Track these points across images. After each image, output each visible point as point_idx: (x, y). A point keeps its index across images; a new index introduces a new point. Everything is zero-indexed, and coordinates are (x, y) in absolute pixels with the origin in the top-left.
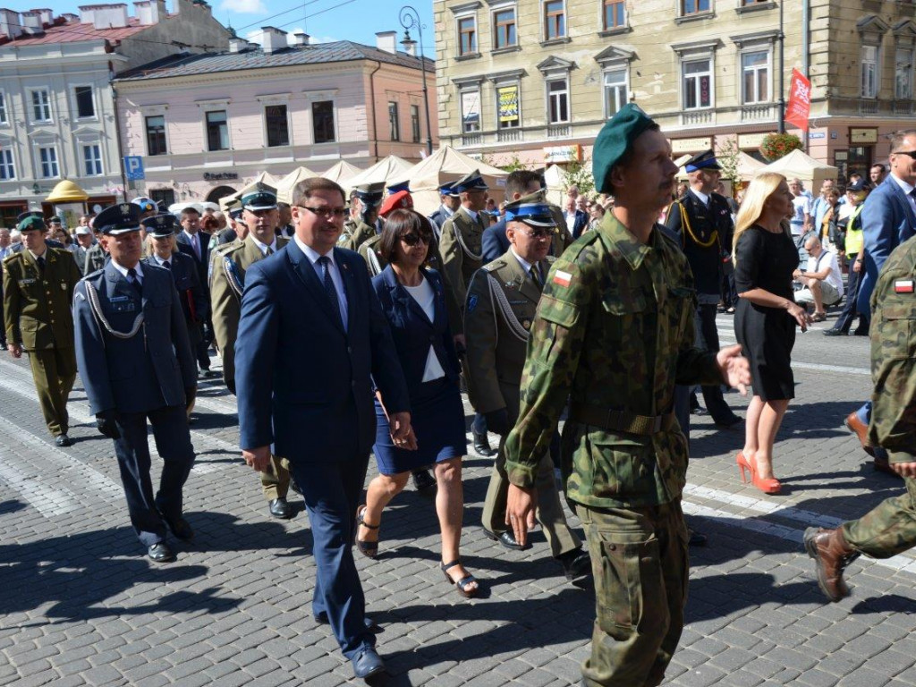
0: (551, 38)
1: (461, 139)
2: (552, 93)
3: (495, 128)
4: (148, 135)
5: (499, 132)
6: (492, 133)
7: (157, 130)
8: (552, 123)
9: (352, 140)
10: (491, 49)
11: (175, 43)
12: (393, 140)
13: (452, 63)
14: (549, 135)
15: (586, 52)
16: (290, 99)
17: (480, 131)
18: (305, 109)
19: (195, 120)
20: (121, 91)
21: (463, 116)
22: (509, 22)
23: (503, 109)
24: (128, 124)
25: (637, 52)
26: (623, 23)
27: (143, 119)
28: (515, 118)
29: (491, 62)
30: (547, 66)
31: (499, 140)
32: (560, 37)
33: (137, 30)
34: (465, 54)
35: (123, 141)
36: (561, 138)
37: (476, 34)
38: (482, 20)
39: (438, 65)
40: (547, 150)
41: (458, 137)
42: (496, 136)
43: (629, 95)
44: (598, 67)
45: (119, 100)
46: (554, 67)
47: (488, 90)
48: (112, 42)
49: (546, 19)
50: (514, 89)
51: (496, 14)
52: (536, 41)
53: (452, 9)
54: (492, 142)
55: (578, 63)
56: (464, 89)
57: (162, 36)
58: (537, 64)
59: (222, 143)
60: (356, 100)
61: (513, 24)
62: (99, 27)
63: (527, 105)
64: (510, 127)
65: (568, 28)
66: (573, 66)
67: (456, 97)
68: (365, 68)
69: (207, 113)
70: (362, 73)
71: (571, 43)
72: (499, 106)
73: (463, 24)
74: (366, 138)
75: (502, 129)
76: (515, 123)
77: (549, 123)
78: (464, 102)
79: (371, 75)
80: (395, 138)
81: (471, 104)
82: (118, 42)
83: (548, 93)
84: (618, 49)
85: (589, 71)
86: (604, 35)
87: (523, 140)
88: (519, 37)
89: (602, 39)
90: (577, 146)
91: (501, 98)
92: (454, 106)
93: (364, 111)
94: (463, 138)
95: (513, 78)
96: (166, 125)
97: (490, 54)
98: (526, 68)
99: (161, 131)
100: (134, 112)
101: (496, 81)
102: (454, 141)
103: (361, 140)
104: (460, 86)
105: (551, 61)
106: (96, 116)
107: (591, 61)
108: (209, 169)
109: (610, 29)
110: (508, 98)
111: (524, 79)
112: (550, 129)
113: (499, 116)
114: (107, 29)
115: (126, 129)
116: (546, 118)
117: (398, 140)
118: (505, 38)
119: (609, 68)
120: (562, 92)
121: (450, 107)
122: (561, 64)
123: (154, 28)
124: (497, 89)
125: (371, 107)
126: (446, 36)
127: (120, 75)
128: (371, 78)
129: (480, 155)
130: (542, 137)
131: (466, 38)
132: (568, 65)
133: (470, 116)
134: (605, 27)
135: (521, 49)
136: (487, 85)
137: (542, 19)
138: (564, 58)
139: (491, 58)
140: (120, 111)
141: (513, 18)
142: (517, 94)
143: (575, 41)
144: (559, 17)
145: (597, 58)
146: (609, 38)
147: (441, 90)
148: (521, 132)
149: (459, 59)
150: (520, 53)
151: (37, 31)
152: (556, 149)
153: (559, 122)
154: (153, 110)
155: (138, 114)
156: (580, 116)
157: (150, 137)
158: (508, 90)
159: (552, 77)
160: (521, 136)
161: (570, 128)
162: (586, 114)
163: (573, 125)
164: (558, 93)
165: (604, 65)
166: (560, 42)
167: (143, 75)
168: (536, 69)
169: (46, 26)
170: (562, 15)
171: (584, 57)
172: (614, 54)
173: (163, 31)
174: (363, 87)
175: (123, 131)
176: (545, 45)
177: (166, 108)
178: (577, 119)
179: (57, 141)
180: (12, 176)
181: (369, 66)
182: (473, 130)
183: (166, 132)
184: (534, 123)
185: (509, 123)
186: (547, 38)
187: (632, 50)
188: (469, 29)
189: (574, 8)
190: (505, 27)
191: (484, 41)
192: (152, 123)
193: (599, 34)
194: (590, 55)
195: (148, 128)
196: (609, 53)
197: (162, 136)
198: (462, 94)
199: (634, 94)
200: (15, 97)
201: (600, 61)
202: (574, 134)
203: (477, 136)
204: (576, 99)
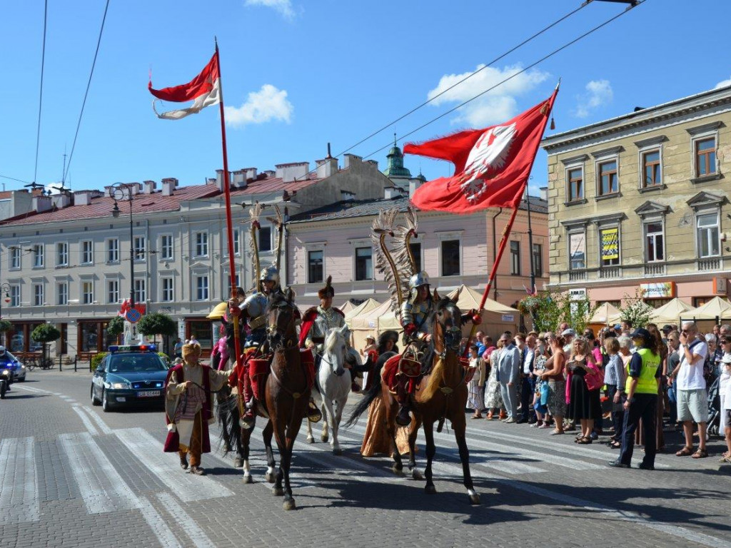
0: (648, 186)
1: (568, 275)
2: (649, 235)
3: (598, 266)
4: (309, 266)
5: (601, 269)
6: (595, 270)
7: (317, 262)
8: (649, 262)
9: (474, 274)
10: (595, 195)
11: (343, 192)
12: (514, 274)
13: (562, 207)
14: (646, 273)
15: (680, 197)
16: (423, 239)
17: (585, 268)
18: (436, 247)
19: (347, 255)
20: (292, 231)
21: (570, 254)
22: (612, 171)
23: (605, 248)
24: (295, 258)
25: (727, 196)
26: (715, 171)
27: (307, 254)
28: (616, 256)
29: (595, 207)
30: (644, 210)
31: (601, 277)
32: (656, 184)
33: (311, 182)
34: (573, 200)
35: (290, 271)
36: (657, 275)
37: (583, 182)
38: (588, 170)
39: (551, 209)
40: (644, 286)
41: (565, 273)
42: (599, 273)
43: (721, 236)
44: (691, 210)
45: (291, 238)
46: (651, 211)
47: (592, 232)
48: (290, 192)
49: (645, 168)
50: (615, 231)
51: (601, 165)
52: (635, 187)
53: (563, 161)
54: (595, 278)
55: (672, 207)
56: (572, 231)
57: (332, 186)
58: (635, 208)
59: (367, 274)
60: (479, 240)
61: (616, 174)
62: (286, 180)
63: (626, 245)
64: (611, 265)
65: (663, 176)
66: (668, 210)
67: (565, 238)
68: (489, 212)
69: (357, 249)
70: (485, 216)
71: (666, 190)
72: (601, 245)
73: (573, 174)
74: (486, 273)
75: (604, 266)
76: (616, 261)
77: (646, 262)
78: (572, 242)
79: (494, 219)
80: (516, 272)
81: (578, 243)
82: (294, 192)
83: (645, 234)
84: (709, 194)
85: (682, 215)
86: (696, 182)
87: (622, 277)
88: (620, 185)
89: (695, 186)
90: (670, 283)
91: (604, 239)
92: (563, 245)
93: (486, 249)
94: (570, 274)
95: (614, 221)
96: (324, 258)
97: (594, 200)
98: (626, 211)
99: (319, 264)
100: (300, 248)
101: (599, 224)
102: (562, 277)
103: (481, 274)
104: (568, 228)
105: (648, 206)
106: (272, 251)
107: (684, 206)
108: (355, 295)
109: (702, 176)
110: (610, 239)
111: (624, 222)
112: (647, 267)
113: (601, 255)
114: (290, 183)
115: (294, 261)
116: (643, 257)
117: (519, 274)
118: (608, 186)
119: (701, 212)
120: (658, 234)
121: (560, 246)
122: (657, 208)
123: (326, 181)
124: (600, 231)
125: (492, 245)
126: (558, 185)
127: (292, 218)
128: (494, 221)
129: (584, 290)
130: (641, 275)
131: (575, 186)
132: (663, 209)
133: (577, 254)
134: (698, 174)
135: (621, 196)
136: (591, 227)
137: (640, 168)
138: (660, 203)
139: (595, 203)
140: (290, 246)
141: (615, 168)
142: (618, 236)
143: (671, 188)
144: (656, 166)
145: (689, 203)
146: (701, 184)
147: (552, 231)
148: (620, 270)
149: (568, 205)
150: (621, 199)
151: (242, 186)
152: (652, 286)
153: (656, 260)
154: (315, 246)
155: (304, 249)
156: (674, 255)
157: (311, 268)
158: (610, 232)
159: (649, 219)
160: (620, 274)
161: (665, 266)
162: (679, 253)
163: (668, 264)
164: (654, 235)
165: (696, 209)
166: (657, 189)
167: (310, 218)
168: (635, 213)
169: (250, 181)
170: (659, 164)
171: (678, 202)
172: (706, 199)
173: (335, 182)
174: (485, 228)
175: (290, 262)
176: (642, 192)
177: (325, 245)
178: (672, 258)
179: (241, 270)
180: (206, 297)
181: (491, 211)
182: (579, 267)
183: (323, 263)
184: (632, 262)
185: (611, 261)
186: (645, 185)
187: (723, 195)
188: (578, 178)
189: (669, 158)
190: (609, 176)
191: (590, 189)
192: (314, 256)
193: (691, 181)
194: (684, 200)
195: (310, 261)
196: (701, 197)
197: (321, 267)
198: (570, 235)
199: (725, 236)
200: (215, 236)
201: (692, 205)
202: (669, 272)
203: (581, 273)
204: (670, 240)
